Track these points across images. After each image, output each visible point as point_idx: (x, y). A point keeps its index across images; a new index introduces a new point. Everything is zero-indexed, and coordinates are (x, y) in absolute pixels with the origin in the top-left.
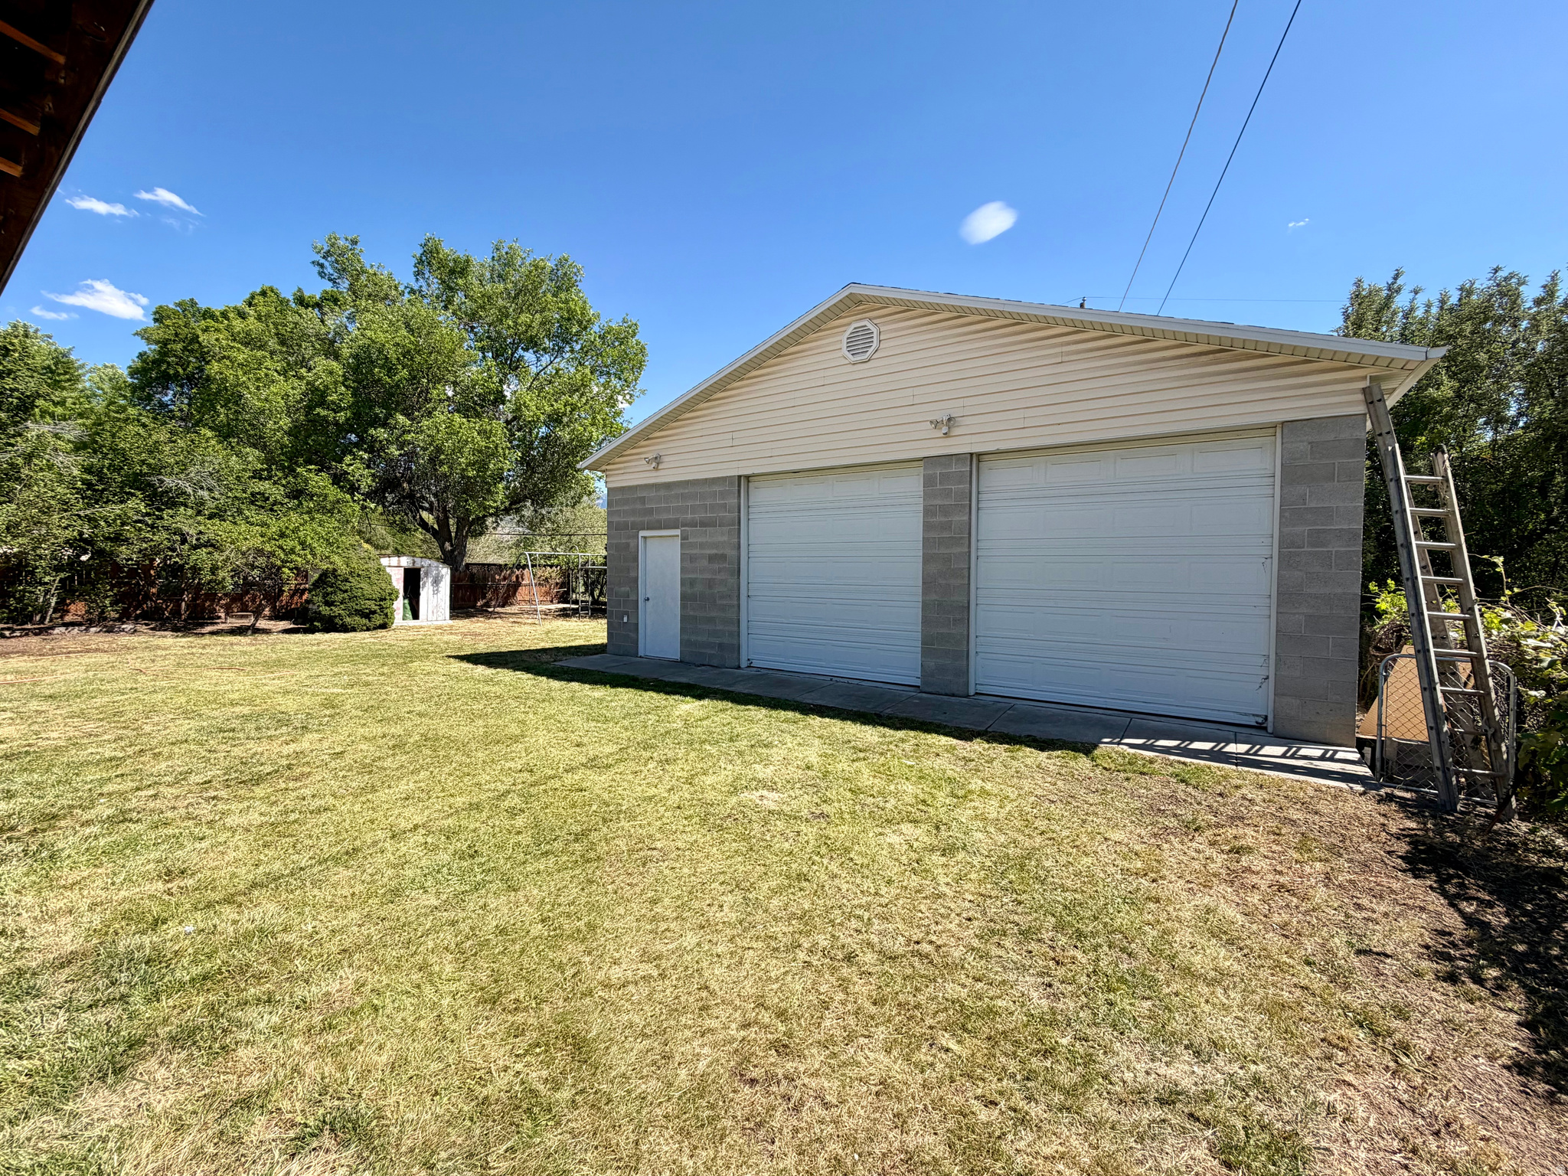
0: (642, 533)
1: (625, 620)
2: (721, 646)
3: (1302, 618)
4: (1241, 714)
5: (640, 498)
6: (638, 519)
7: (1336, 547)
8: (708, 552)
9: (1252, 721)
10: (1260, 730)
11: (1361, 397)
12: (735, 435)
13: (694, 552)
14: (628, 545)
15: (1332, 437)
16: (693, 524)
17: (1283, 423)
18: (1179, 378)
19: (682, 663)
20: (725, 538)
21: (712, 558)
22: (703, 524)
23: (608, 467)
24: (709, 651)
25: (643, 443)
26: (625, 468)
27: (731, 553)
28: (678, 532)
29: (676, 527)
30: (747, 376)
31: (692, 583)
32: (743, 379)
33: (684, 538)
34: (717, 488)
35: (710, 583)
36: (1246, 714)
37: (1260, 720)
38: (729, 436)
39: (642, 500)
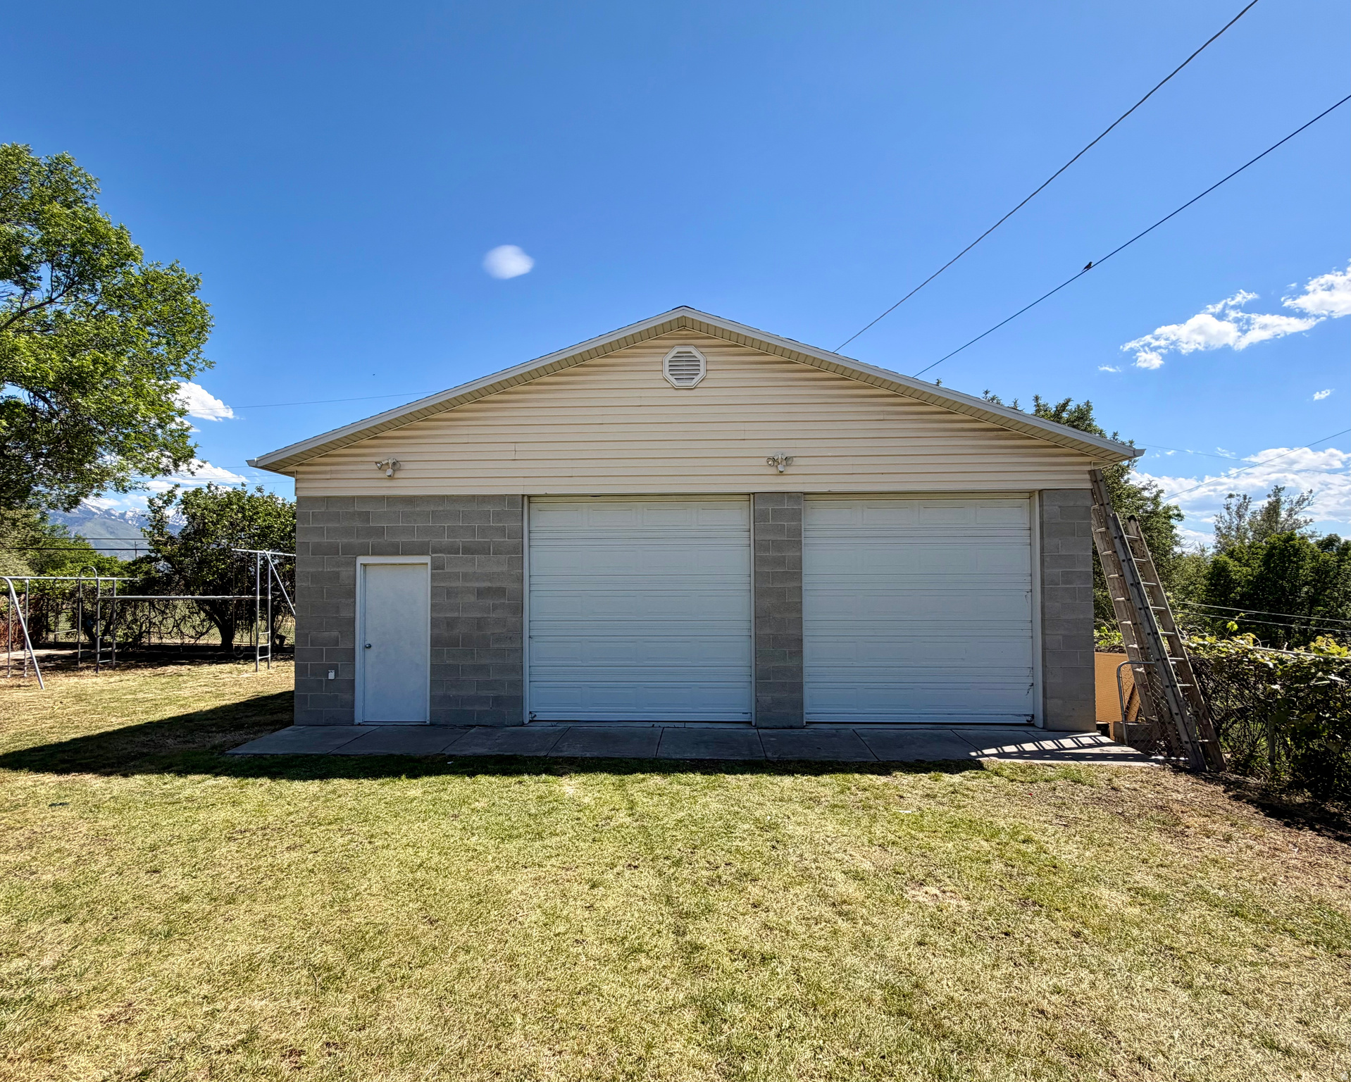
0: (361, 560)
1: (331, 676)
2: (497, 700)
3: (1061, 637)
4: (1017, 715)
5: (360, 514)
6: (354, 541)
7: (1077, 585)
8: (477, 585)
9: (1024, 720)
10: (1031, 728)
11: (1088, 476)
12: (519, 447)
13: (454, 584)
14: (337, 575)
15: (1071, 504)
16: (453, 550)
17: (1040, 491)
18: (973, 447)
19: (433, 726)
20: (505, 568)
21: (481, 593)
22: (468, 550)
23: (300, 469)
24: (477, 708)
25: (366, 442)
26: (331, 472)
27: (509, 585)
28: (427, 559)
29: (423, 553)
30: (537, 380)
31: (451, 623)
32: (530, 384)
33: (436, 566)
34: (490, 508)
35: (480, 623)
36: (1019, 715)
37: (1029, 718)
38: (512, 447)
39: (365, 516)
